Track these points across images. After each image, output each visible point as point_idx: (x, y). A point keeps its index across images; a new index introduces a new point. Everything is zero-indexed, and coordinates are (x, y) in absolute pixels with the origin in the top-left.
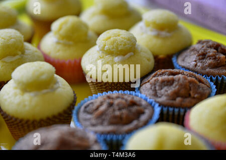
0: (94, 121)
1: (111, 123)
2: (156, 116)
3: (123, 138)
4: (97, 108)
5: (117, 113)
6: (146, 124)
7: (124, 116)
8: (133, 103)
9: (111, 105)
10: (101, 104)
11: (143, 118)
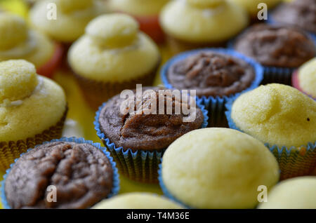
0: (188, 83)
1: (208, 85)
2: (259, 76)
3: (225, 102)
4: (191, 68)
5: (216, 73)
6: (249, 86)
7: (223, 76)
8: (231, 63)
9: (207, 64)
10: (195, 63)
11: (245, 79)
